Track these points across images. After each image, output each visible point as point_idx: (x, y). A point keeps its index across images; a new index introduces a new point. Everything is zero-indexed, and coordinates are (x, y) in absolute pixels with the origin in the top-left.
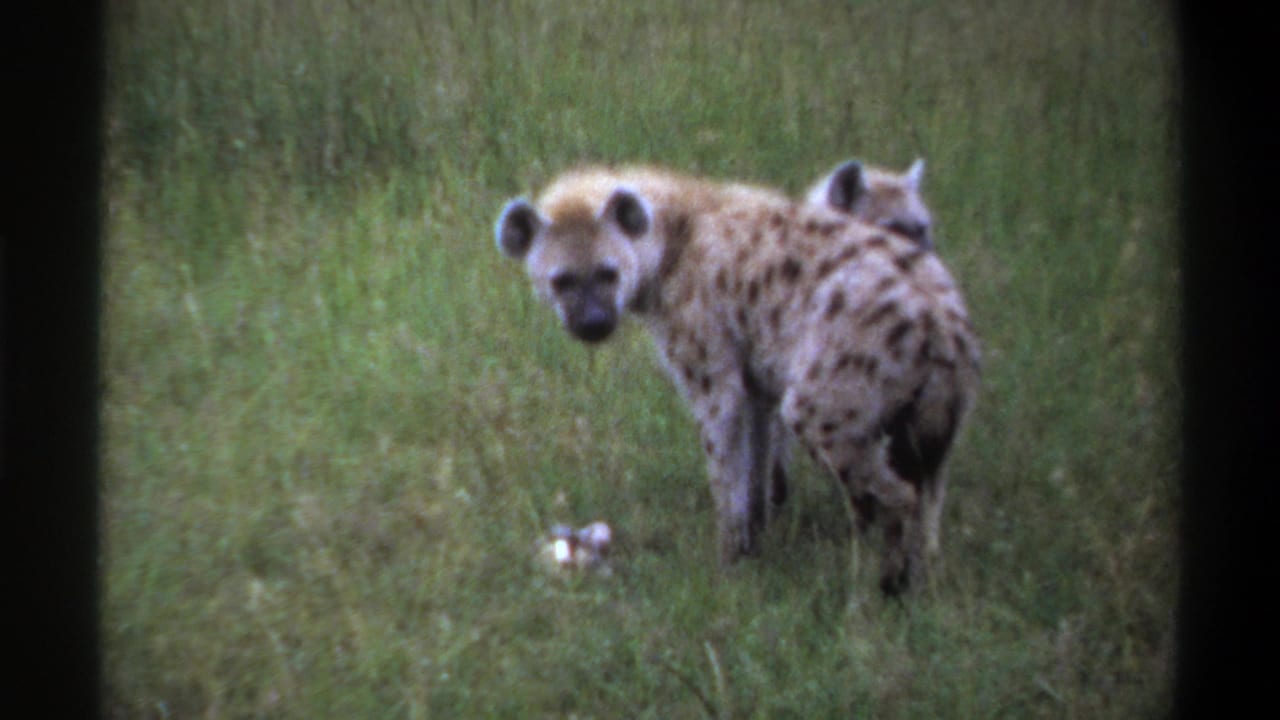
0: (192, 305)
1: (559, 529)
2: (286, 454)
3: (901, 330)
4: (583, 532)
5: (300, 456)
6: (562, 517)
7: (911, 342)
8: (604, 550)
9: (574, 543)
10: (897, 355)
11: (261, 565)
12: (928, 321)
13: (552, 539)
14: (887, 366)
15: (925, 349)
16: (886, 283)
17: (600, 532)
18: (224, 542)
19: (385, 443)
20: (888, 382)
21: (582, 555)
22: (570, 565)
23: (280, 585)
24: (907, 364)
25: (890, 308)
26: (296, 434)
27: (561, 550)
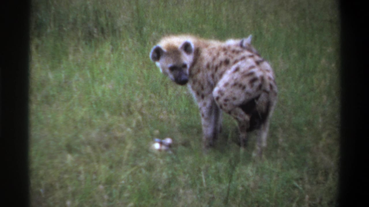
0: (51, 76)
1: (157, 140)
2: (78, 118)
3: (254, 80)
4: (164, 141)
5: (83, 118)
6: (158, 137)
7: (257, 84)
8: (170, 146)
9: (161, 143)
10: (252, 86)
11: (70, 149)
12: (262, 79)
13: (155, 142)
14: (248, 89)
15: (260, 87)
16: (252, 67)
17: (168, 141)
18: (60, 144)
19: (107, 115)
20: (247, 93)
21: (164, 148)
22: (160, 150)
23: (77, 155)
24: (254, 89)
25: (252, 74)
26: (81, 112)
27: (157, 146)
